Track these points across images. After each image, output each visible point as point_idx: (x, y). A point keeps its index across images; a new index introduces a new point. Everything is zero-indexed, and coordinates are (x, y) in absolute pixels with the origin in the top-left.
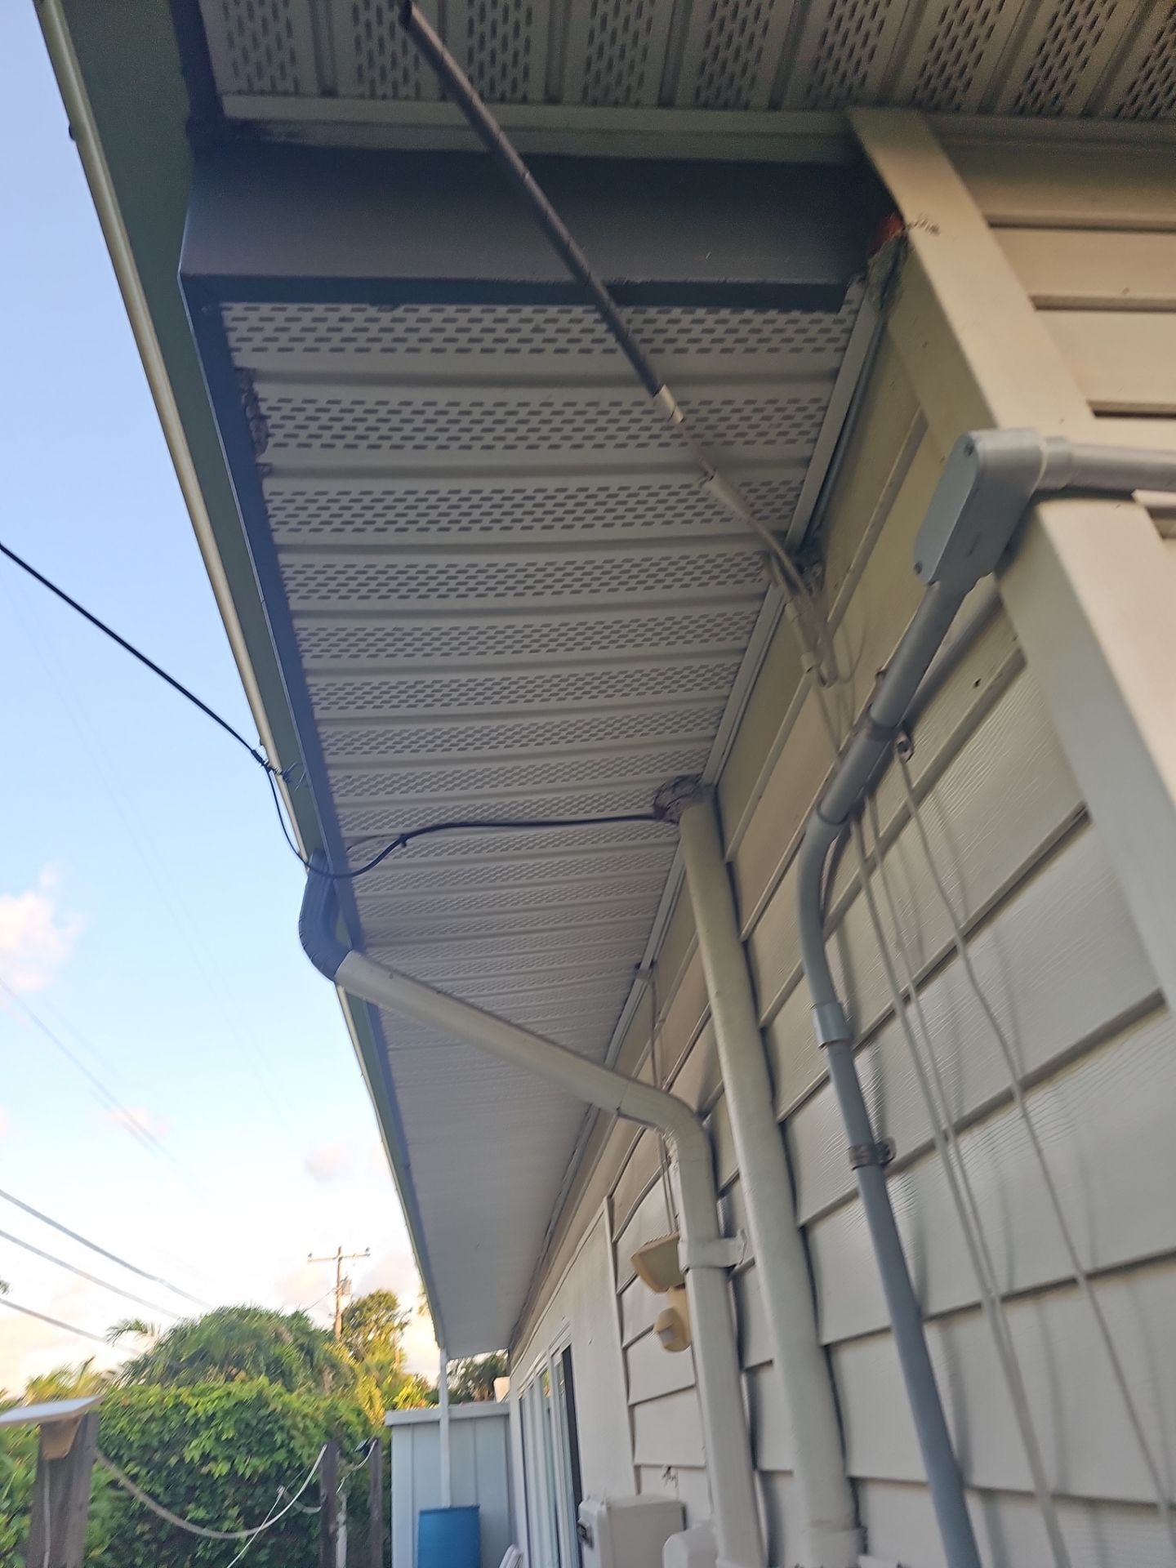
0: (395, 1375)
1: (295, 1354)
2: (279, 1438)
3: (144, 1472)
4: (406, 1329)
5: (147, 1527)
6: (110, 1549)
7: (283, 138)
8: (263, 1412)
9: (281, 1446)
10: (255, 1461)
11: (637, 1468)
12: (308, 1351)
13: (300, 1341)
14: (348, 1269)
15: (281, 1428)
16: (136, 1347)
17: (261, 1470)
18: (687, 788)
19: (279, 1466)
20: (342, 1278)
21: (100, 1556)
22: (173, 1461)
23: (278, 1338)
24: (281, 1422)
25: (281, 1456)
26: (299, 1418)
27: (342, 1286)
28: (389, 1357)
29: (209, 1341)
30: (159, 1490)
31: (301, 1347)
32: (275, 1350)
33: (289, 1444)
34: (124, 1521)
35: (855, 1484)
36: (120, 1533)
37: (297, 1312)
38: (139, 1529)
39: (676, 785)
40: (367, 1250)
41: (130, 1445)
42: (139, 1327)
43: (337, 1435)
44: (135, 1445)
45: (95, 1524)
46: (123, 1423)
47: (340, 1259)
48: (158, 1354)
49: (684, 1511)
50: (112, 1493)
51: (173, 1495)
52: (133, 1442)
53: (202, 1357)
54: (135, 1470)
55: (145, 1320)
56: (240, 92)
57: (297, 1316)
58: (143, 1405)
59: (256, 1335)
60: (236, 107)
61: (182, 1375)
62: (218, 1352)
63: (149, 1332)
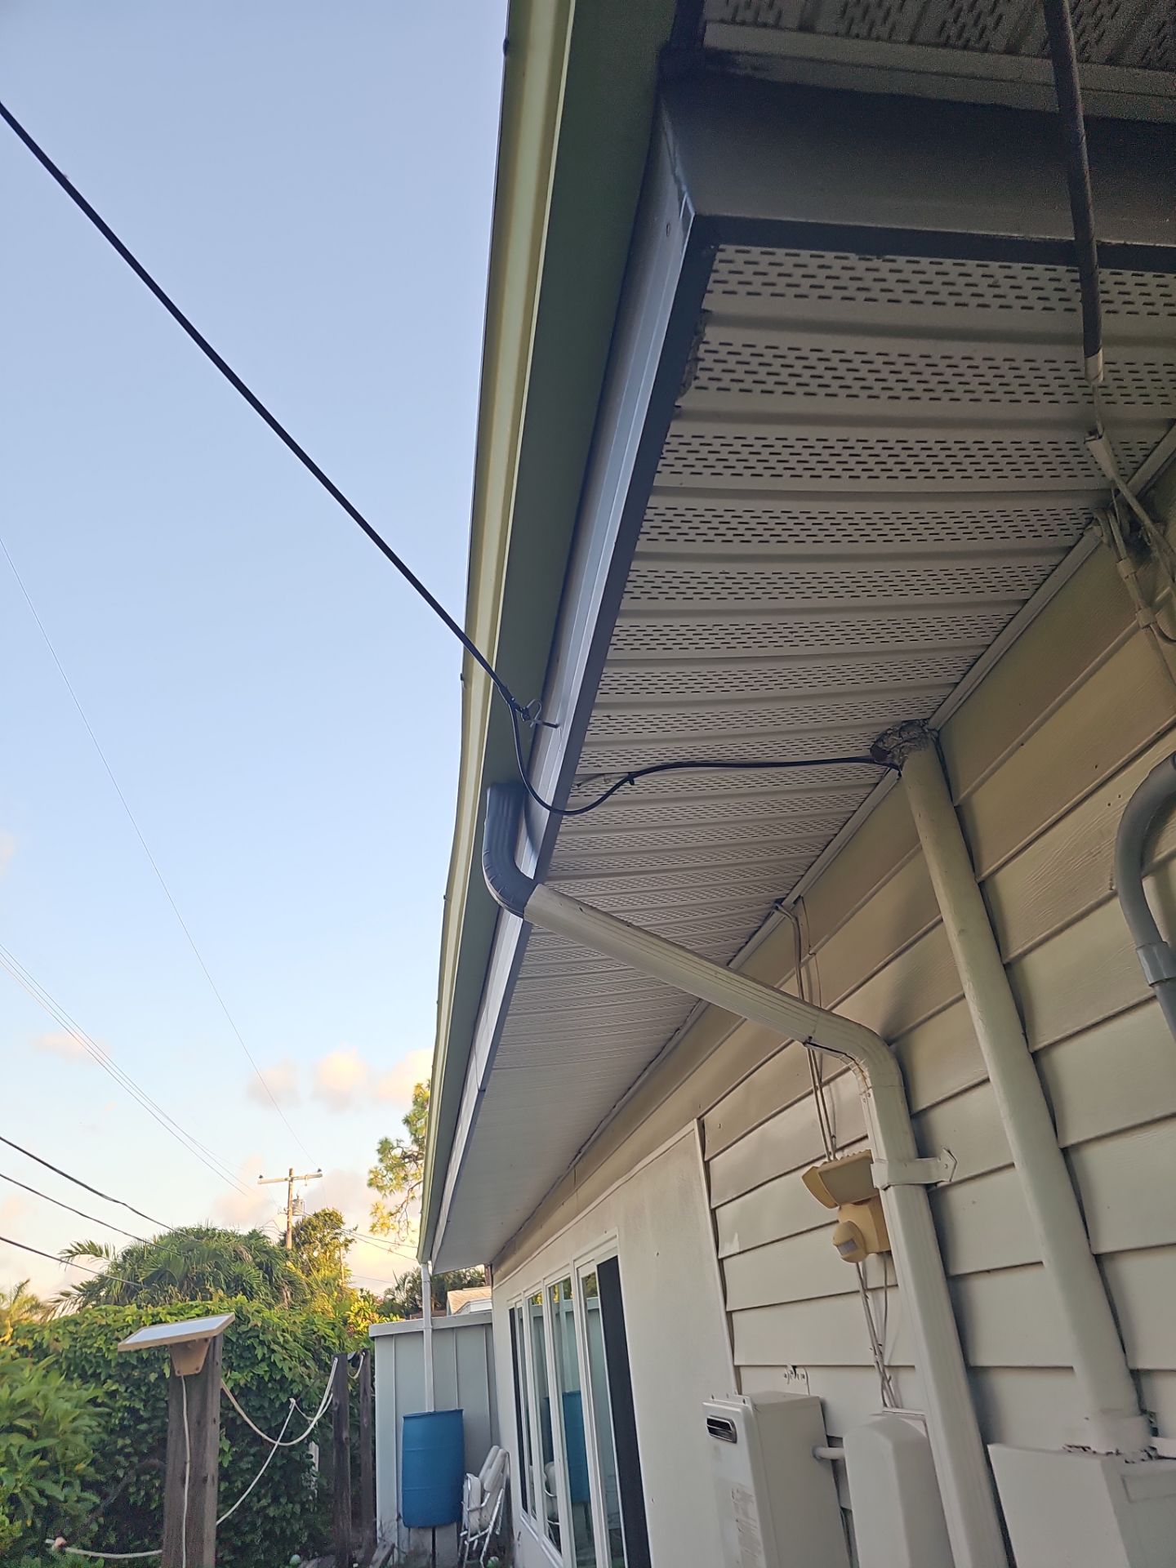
0: (341, 1290)
1: (254, 1272)
2: (260, 1352)
3: (122, 1389)
4: (350, 1246)
5: (128, 1441)
6: (93, 1463)
7: (749, 71)
8: (244, 1328)
9: (263, 1360)
10: (236, 1375)
11: (737, 1368)
12: (267, 1269)
13: (258, 1260)
14: (300, 1189)
15: (262, 1343)
16: (91, 1269)
17: (242, 1383)
18: (914, 733)
19: (260, 1378)
20: (295, 1197)
21: (84, 1469)
22: (153, 1377)
23: (238, 1257)
24: (262, 1337)
25: (262, 1369)
26: (278, 1333)
27: (293, 1204)
28: (334, 1273)
29: (168, 1261)
30: (139, 1405)
31: (260, 1265)
32: (236, 1269)
33: (270, 1357)
34: (105, 1436)
35: (1136, 1375)
36: (100, 1447)
37: (254, 1231)
38: (120, 1443)
39: (902, 729)
40: (319, 1170)
41: (108, 1363)
42: (94, 1250)
43: (316, 1349)
44: (113, 1364)
45: (80, 1438)
46: (100, 1342)
47: (292, 1180)
48: (114, 1275)
49: (823, 1406)
50: (92, 1409)
51: (154, 1409)
52: (111, 1360)
53: (160, 1278)
54: (114, 1388)
55: (99, 1242)
56: (722, 21)
57: (254, 1235)
58: (119, 1324)
59: (215, 1255)
60: (716, 37)
61: (142, 1295)
62: (178, 1273)
63: (104, 1255)
